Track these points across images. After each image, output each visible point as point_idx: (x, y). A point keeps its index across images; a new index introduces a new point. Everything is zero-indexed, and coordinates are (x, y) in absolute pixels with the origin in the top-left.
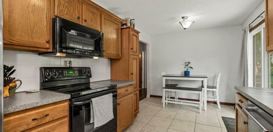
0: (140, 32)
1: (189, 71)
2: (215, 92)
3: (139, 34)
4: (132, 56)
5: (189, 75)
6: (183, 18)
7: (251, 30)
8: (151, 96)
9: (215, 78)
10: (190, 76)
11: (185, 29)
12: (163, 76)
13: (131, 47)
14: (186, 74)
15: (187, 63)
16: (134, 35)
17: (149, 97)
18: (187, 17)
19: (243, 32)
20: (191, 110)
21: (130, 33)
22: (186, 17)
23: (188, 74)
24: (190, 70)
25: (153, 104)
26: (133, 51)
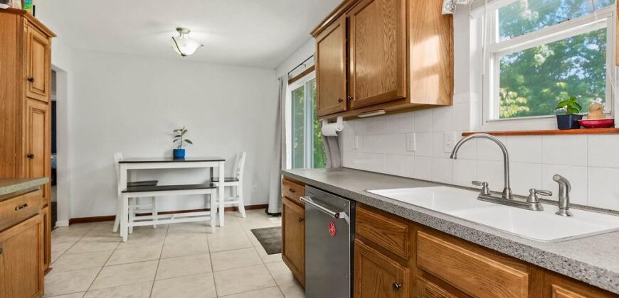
0: (54, 36)
1: (184, 150)
2: (234, 188)
3: (53, 39)
4: (30, 103)
5: (183, 157)
6: (179, 29)
7: (291, 81)
8: (73, 222)
9: (234, 161)
10: (186, 160)
11: (183, 55)
12: (120, 162)
13: (26, 74)
14: (178, 155)
15: (180, 132)
16: (35, 39)
17: (68, 224)
18: (189, 32)
19: (278, 83)
20: (194, 232)
21: (25, 29)
22: (187, 31)
23: (180, 155)
24: (186, 147)
25: (89, 239)
26: (33, 88)
